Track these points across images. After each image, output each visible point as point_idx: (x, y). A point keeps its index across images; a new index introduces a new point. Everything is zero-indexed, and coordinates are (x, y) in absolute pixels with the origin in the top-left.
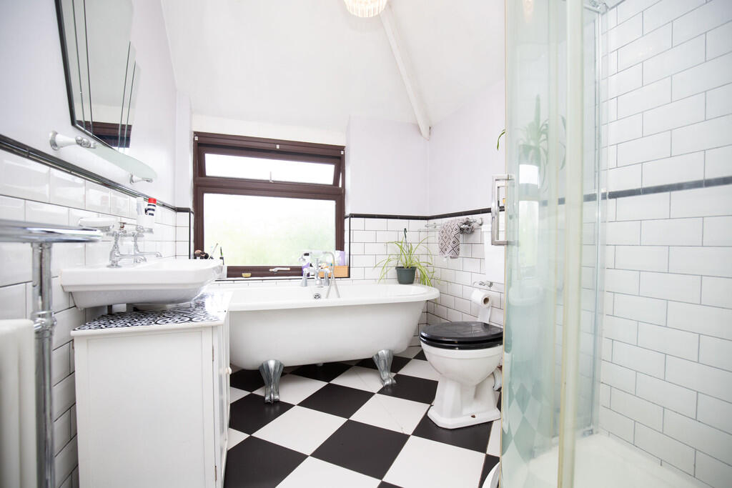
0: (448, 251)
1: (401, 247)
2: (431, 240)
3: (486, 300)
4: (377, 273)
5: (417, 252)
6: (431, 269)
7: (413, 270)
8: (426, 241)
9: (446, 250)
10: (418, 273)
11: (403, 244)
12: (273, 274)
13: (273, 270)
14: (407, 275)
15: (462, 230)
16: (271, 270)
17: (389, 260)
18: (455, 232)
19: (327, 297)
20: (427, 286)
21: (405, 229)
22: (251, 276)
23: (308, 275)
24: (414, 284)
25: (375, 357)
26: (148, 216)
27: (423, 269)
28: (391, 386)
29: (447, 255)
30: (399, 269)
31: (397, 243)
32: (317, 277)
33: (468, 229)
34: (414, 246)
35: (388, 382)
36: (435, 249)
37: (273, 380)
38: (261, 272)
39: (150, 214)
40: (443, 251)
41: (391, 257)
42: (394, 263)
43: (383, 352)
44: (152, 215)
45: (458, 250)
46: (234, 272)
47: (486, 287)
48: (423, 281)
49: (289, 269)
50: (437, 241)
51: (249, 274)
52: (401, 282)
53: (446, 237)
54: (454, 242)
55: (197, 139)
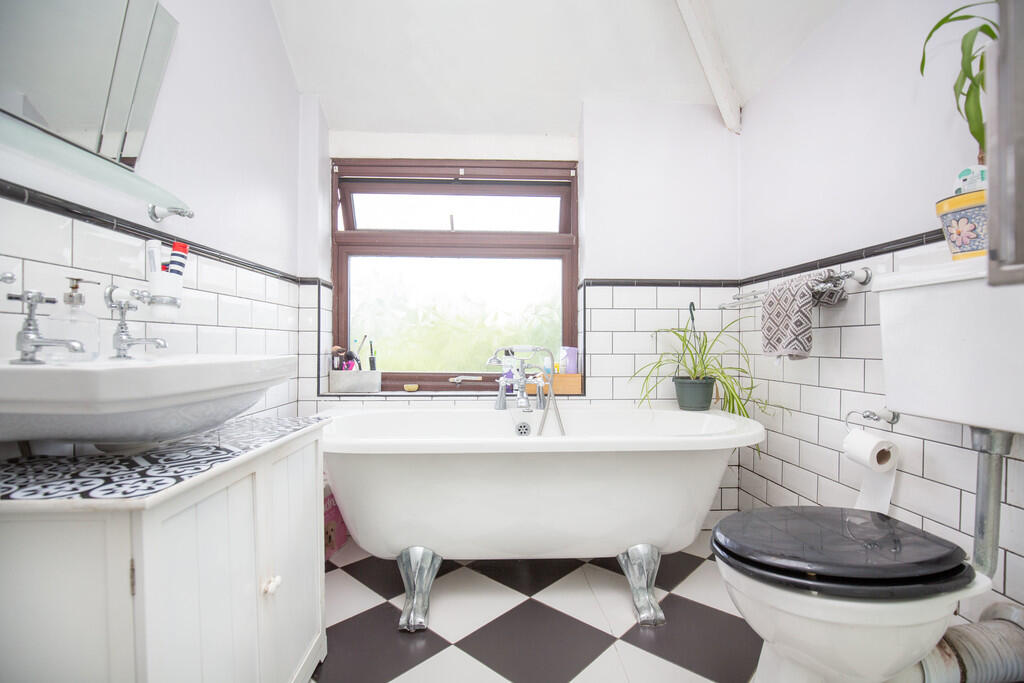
0: (785, 341)
1: (684, 339)
2: (746, 324)
3: (883, 456)
4: (635, 388)
5: (717, 348)
6: (746, 383)
7: (708, 383)
8: (735, 327)
9: (779, 340)
10: (719, 389)
11: (688, 334)
12: (454, 387)
13: (455, 380)
14: (696, 392)
15: (817, 297)
16: (451, 380)
17: (659, 364)
18: (799, 301)
19: (540, 434)
20: (736, 416)
21: (692, 304)
22: (418, 390)
23: (510, 389)
24: (710, 411)
25: (621, 557)
26: (168, 273)
27: (729, 382)
28: (654, 624)
29: (781, 349)
30: (680, 381)
31: (676, 331)
32: (522, 392)
33: (831, 294)
34: (711, 337)
35: (644, 615)
36: (756, 341)
37: (417, 586)
38: (434, 383)
39: (172, 271)
40: (772, 343)
41: (664, 358)
42: (669, 369)
43: (641, 549)
44: (179, 273)
45: (809, 339)
46: (393, 383)
47: (882, 423)
48: (730, 405)
49: (480, 378)
50: (759, 323)
51: (415, 386)
52: (684, 406)
53: (779, 314)
54: (798, 323)
55: (336, 169)
